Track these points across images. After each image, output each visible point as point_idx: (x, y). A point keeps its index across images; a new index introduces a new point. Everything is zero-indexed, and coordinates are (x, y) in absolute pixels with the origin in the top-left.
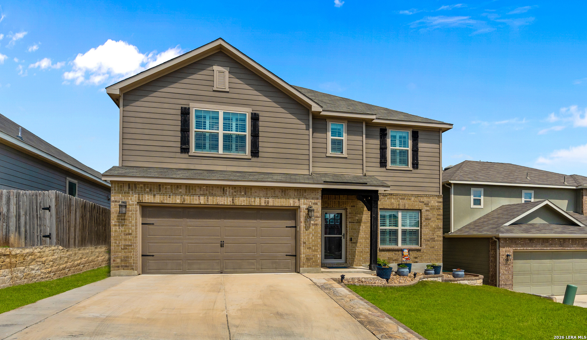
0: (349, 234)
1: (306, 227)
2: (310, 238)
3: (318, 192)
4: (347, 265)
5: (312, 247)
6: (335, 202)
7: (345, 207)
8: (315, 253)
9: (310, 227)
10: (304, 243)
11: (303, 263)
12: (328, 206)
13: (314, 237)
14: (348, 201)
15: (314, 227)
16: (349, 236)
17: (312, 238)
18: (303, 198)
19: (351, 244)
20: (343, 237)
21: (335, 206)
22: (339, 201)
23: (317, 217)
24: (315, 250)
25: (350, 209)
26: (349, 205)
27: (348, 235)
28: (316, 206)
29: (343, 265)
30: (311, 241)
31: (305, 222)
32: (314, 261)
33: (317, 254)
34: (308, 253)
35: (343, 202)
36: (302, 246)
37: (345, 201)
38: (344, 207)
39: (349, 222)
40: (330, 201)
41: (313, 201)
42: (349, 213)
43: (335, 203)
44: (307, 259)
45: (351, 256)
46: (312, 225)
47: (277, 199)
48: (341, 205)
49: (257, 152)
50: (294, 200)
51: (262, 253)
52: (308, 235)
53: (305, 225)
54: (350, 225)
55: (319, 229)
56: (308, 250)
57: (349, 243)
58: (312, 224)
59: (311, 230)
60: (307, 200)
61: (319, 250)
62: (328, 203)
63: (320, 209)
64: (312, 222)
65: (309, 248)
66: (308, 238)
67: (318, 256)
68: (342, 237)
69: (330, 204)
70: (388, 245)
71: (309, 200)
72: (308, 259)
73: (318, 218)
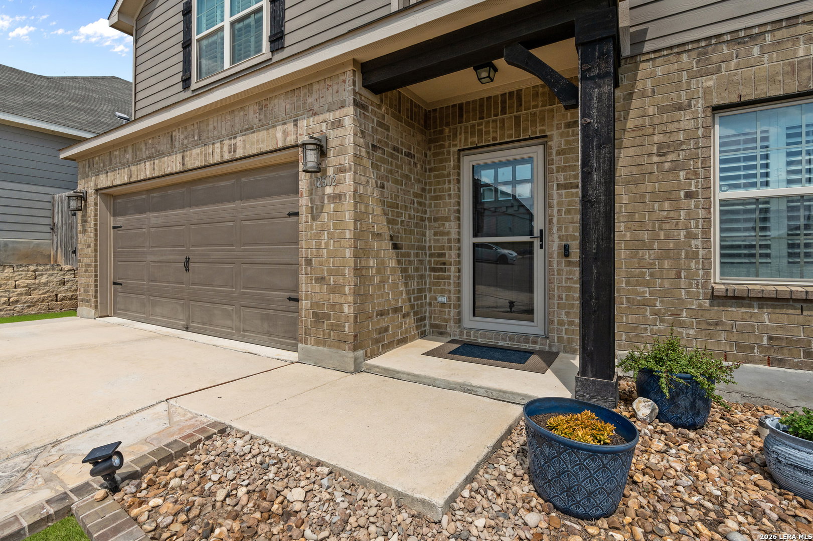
0: (559, 229)
1: (312, 208)
2: (323, 245)
3: (344, 81)
4: (550, 346)
5: (327, 277)
6: (503, 121)
7: (543, 131)
8: (337, 296)
9: (323, 206)
10: (309, 262)
11: (306, 327)
12: (480, 140)
13: (332, 241)
14: (552, 110)
15: (332, 205)
16: (559, 237)
17: (327, 247)
18: (306, 116)
19: (565, 269)
20: (537, 243)
21: (502, 136)
22: (517, 118)
23: (341, 170)
24: (336, 289)
25: (562, 135)
26: (555, 122)
27: (556, 236)
28: (339, 132)
29: (535, 342)
30: (325, 255)
31: (311, 193)
32: (332, 325)
33: (343, 301)
34: (317, 298)
35: (535, 114)
36: (303, 272)
37: (541, 111)
38: (538, 135)
39: (559, 187)
40: (488, 122)
41: (331, 117)
42: (559, 153)
43: (503, 128)
44: (315, 315)
45: (567, 314)
46: (329, 201)
47: (251, 135)
48: (526, 130)
49: (279, 35)
50: (285, 126)
51: (244, 288)
52: (319, 234)
53: (312, 201)
54: (560, 196)
55: (347, 213)
56: (317, 288)
57: (559, 263)
58: (329, 196)
59: (326, 220)
60: (316, 118)
61: (347, 289)
62: (480, 131)
63: (349, 140)
64: (329, 190)
65: (321, 280)
66: (319, 248)
67: (346, 309)
68: (532, 243)
69: (488, 133)
70: (779, 274)
71: (321, 118)
72: (319, 318)
73: (345, 171)
